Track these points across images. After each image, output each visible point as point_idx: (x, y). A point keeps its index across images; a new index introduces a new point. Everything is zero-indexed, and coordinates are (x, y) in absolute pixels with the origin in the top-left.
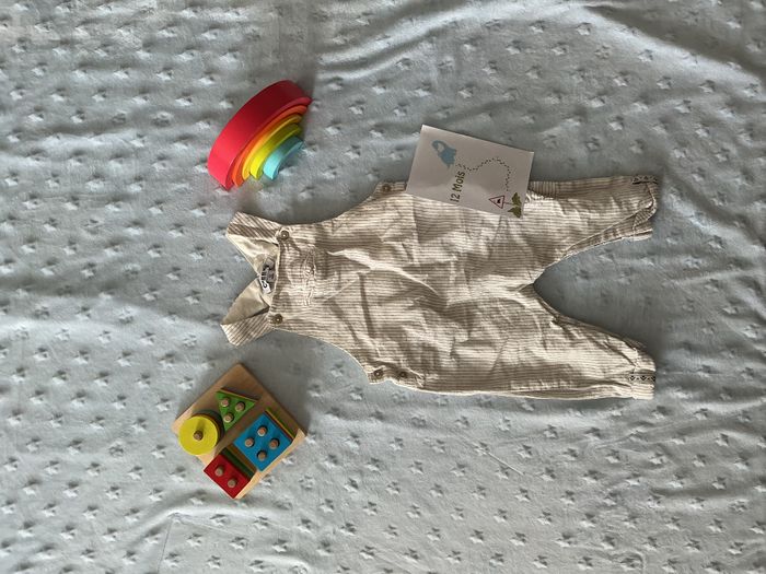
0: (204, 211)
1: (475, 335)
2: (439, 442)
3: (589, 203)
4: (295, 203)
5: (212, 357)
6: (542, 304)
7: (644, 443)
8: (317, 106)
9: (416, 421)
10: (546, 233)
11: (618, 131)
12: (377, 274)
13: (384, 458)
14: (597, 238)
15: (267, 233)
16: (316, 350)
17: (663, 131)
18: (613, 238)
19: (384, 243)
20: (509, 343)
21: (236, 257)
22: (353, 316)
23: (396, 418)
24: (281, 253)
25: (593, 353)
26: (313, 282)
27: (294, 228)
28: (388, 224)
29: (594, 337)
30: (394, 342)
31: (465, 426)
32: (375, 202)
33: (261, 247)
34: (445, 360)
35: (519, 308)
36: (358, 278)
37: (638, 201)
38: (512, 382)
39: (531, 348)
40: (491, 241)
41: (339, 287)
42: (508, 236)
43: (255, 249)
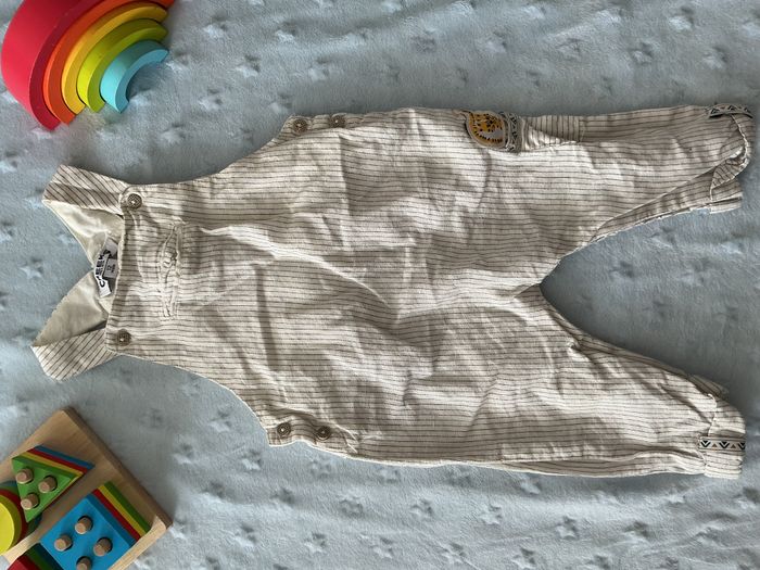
0: (14, 164)
1: (445, 367)
2: (385, 541)
3: (637, 150)
4: (154, 151)
5: (23, 398)
6: (554, 318)
7: (722, 548)
9: (346, 506)
10: (563, 202)
11: (685, 32)
12: (286, 266)
13: (294, 564)
14: (648, 209)
16: (186, 389)
18: (676, 208)
19: (295, 215)
20: (499, 382)
21: (62, 238)
22: (243, 334)
23: (315, 500)
24: (127, 230)
25: (640, 402)
26: (175, 279)
27: (148, 190)
28: (300, 184)
29: (642, 375)
30: (309, 379)
31: (427, 516)
32: (280, 148)
33: (99, 222)
34: (394, 407)
35: (516, 324)
36: (254, 273)
37: (719, 146)
38: (504, 446)
39: (537, 391)
40: (471, 215)
41: (221, 286)
42: (500, 206)
43: (89, 224)
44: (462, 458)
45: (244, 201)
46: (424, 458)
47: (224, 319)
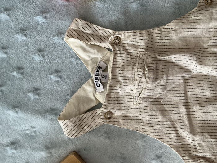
0: (46, 18)
5: (48, 147)
12: (200, 77)
15: (100, 39)
16: (140, 143)
19: (209, 50)
21: (73, 60)
22: (175, 115)
24: (114, 56)
27: (126, 34)
28: (211, 33)
32: (201, 12)
33: (96, 51)
36: (182, 81)
41: (165, 88)
43: (89, 52)
45: (180, 41)
47: (164, 106)
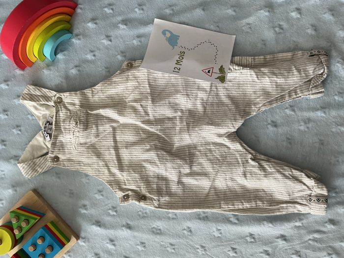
0: (8, 85)
1: (195, 168)
2: (172, 245)
3: (276, 71)
4: (67, 78)
5: (15, 185)
6: (242, 146)
7: (319, 245)
8: (81, 9)
9: (154, 230)
10: (245, 94)
11: (298, 19)
12: (125, 126)
13: (132, 255)
14: (282, 97)
16: (84, 180)
17: (331, 17)
18: (295, 96)
19: (128, 104)
20: (219, 174)
21: (29, 116)
22: (108, 156)
23: (141, 228)
24: (56, 113)
25: (281, 182)
26: (77, 133)
27: (65, 95)
28: (130, 90)
29: (281, 170)
30: (136, 175)
31: (189, 234)
32: (121, 75)
33: (44, 109)
34: (174, 186)
35: (226, 149)
36: (111, 129)
37: (313, 69)
38: (222, 202)
39: (236, 178)
40: (205, 101)
41: (97, 136)
42: (218, 97)
43: (40, 110)
44: (204, 208)
45: (106, 99)
46: (187, 208)
47: (99, 150)
